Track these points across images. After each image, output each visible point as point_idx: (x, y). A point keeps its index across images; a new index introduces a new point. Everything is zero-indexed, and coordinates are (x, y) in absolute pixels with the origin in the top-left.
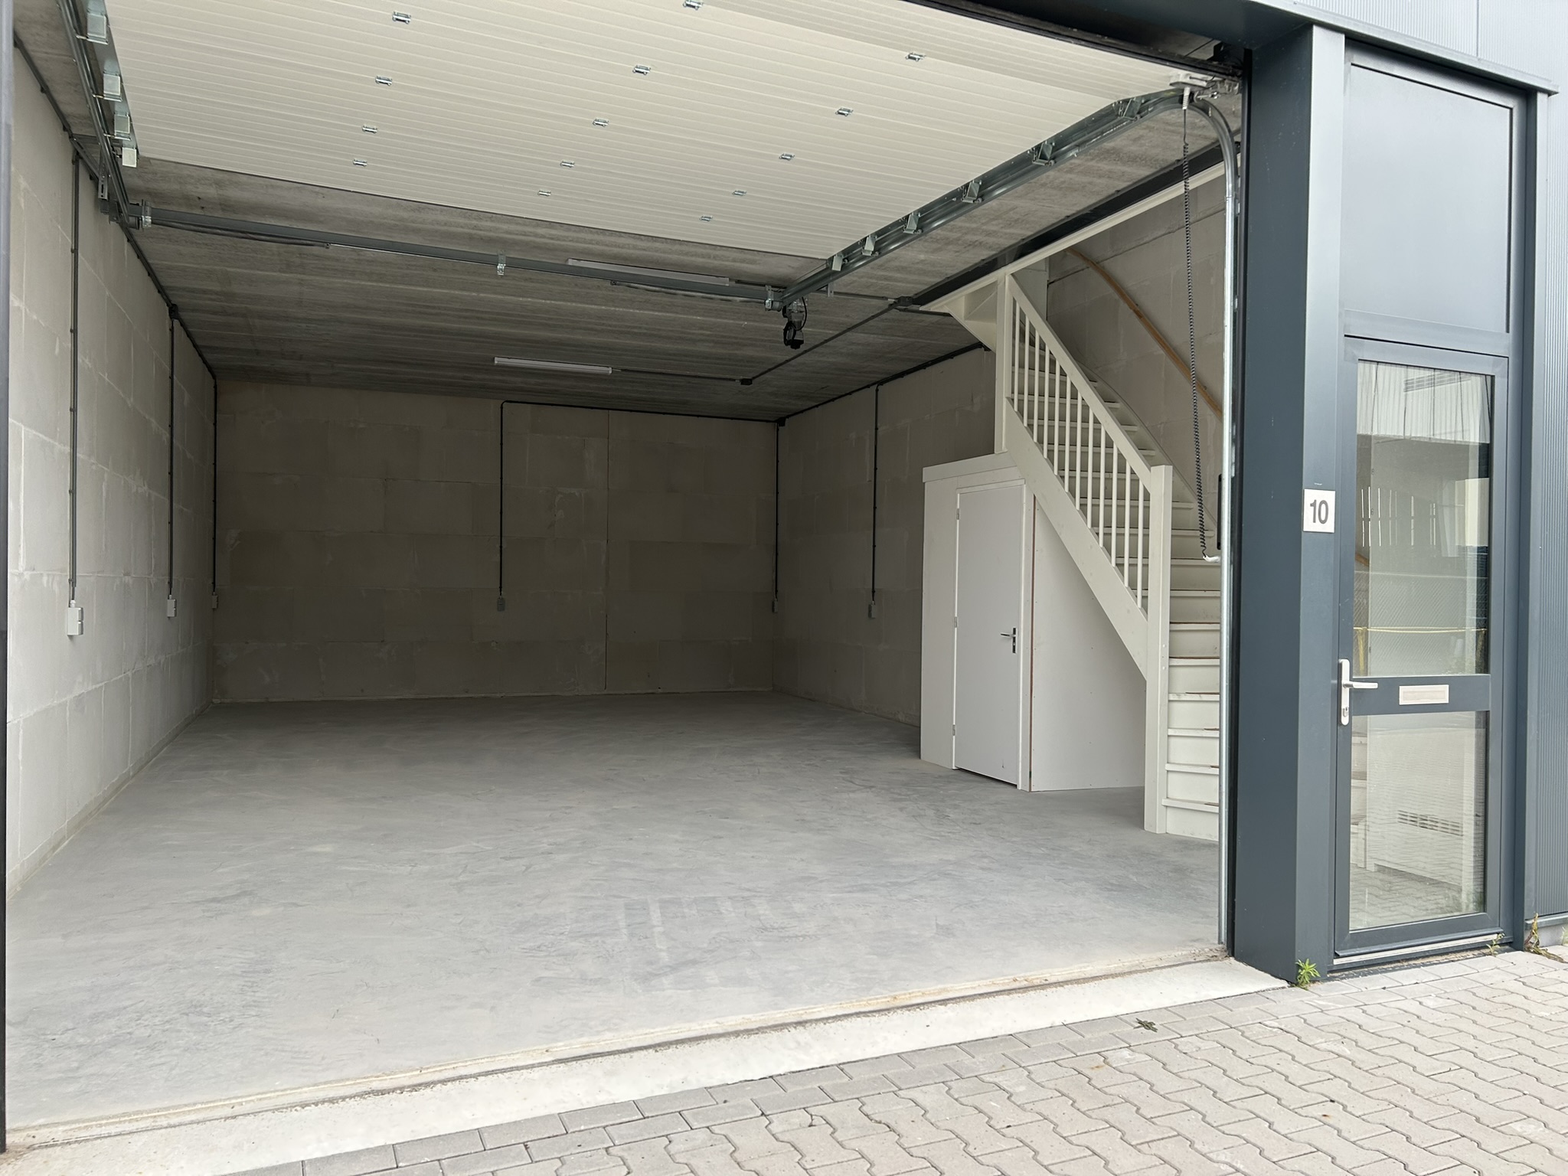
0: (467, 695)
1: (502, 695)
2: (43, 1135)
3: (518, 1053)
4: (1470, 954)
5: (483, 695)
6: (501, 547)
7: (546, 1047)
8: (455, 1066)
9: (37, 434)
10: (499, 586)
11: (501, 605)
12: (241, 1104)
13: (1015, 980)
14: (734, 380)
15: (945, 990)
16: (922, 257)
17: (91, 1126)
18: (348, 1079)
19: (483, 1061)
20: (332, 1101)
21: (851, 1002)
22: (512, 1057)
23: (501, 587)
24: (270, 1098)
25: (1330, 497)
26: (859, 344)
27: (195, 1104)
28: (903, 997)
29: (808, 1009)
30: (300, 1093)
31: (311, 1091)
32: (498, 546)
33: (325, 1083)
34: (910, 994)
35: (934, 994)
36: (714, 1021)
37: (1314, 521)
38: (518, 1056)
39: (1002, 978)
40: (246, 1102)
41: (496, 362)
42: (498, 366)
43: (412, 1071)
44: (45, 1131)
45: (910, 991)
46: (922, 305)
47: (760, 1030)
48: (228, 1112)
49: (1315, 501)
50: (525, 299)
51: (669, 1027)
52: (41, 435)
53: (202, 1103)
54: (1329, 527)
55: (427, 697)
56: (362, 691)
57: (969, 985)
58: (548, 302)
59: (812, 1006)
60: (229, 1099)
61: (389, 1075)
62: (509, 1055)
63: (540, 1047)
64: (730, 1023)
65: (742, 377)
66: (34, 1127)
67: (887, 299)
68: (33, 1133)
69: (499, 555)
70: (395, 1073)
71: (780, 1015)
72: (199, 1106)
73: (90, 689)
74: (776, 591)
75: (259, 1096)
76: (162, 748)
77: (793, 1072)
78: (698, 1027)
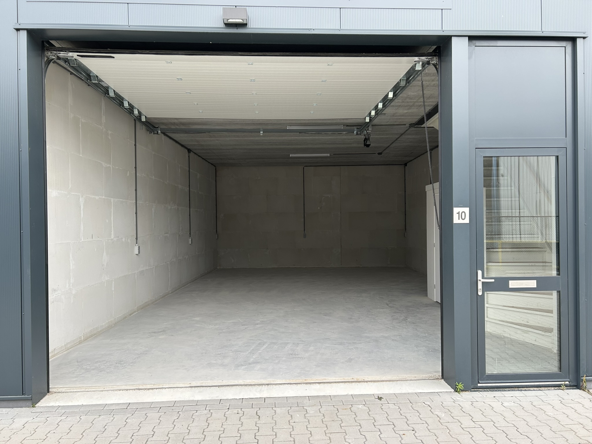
0: (294, 267)
1: (306, 267)
2: (60, 390)
3: (181, 383)
4: (553, 388)
5: (299, 267)
6: (304, 216)
7: (190, 382)
8: (163, 385)
9: (119, 199)
10: (304, 229)
11: (305, 236)
12: (106, 388)
13: (353, 379)
14: (375, 154)
15: (325, 379)
16: (406, 111)
17: (71, 389)
18: (134, 385)
19: (171, 384)
20: (127, 390)
21: (290, 380)
22: (180, 384)
23: (304, 230)
24: (114, 387)
25: (467, 210)
26: (411, 139)
27: (96, 386)
28: (309, 380)
29: (274, 380)
30: (122, 387)
31: (125, 387)
32: (303, 216)
33: (129, 385)
34: (311, 379)
35: (320, 380)
36: (242, 381)
37: (459, 219)
38: (181, 384)
39: (348, 377)
40: (108, 388)
41: (290, 156)
42: (291, 157)
43: (152, 385)
44: (61, 389)
45: (312, 378)
46: (422, 125)
47: (254, 385)
48: (103, 389)
49: (459, 212)
50: (285, 138)
51: (228, 381)
52: (121, 200)
53: (98, 386)
54: (467, 221)
55: (281, 267)
56: (261, 265)
57: (334, 378)
58: (292, 138)
59: (276, 380)
60: (104, 386)
61: (145, 385)
62: (179, 383)
63: (188, 382)
64: (247, 382)
65: (377, 152)
66: (59, 388)
67: (405, 125)
68: (58, 389)
69: (303, 219)
70: (147, 385)
71: (264, 381)
72: (97, 387)
73: (147, 268)
74: (406, 229)
75: (112, 387)
76: (188, 284)
77: (250, 398)
78: (237, 382)
